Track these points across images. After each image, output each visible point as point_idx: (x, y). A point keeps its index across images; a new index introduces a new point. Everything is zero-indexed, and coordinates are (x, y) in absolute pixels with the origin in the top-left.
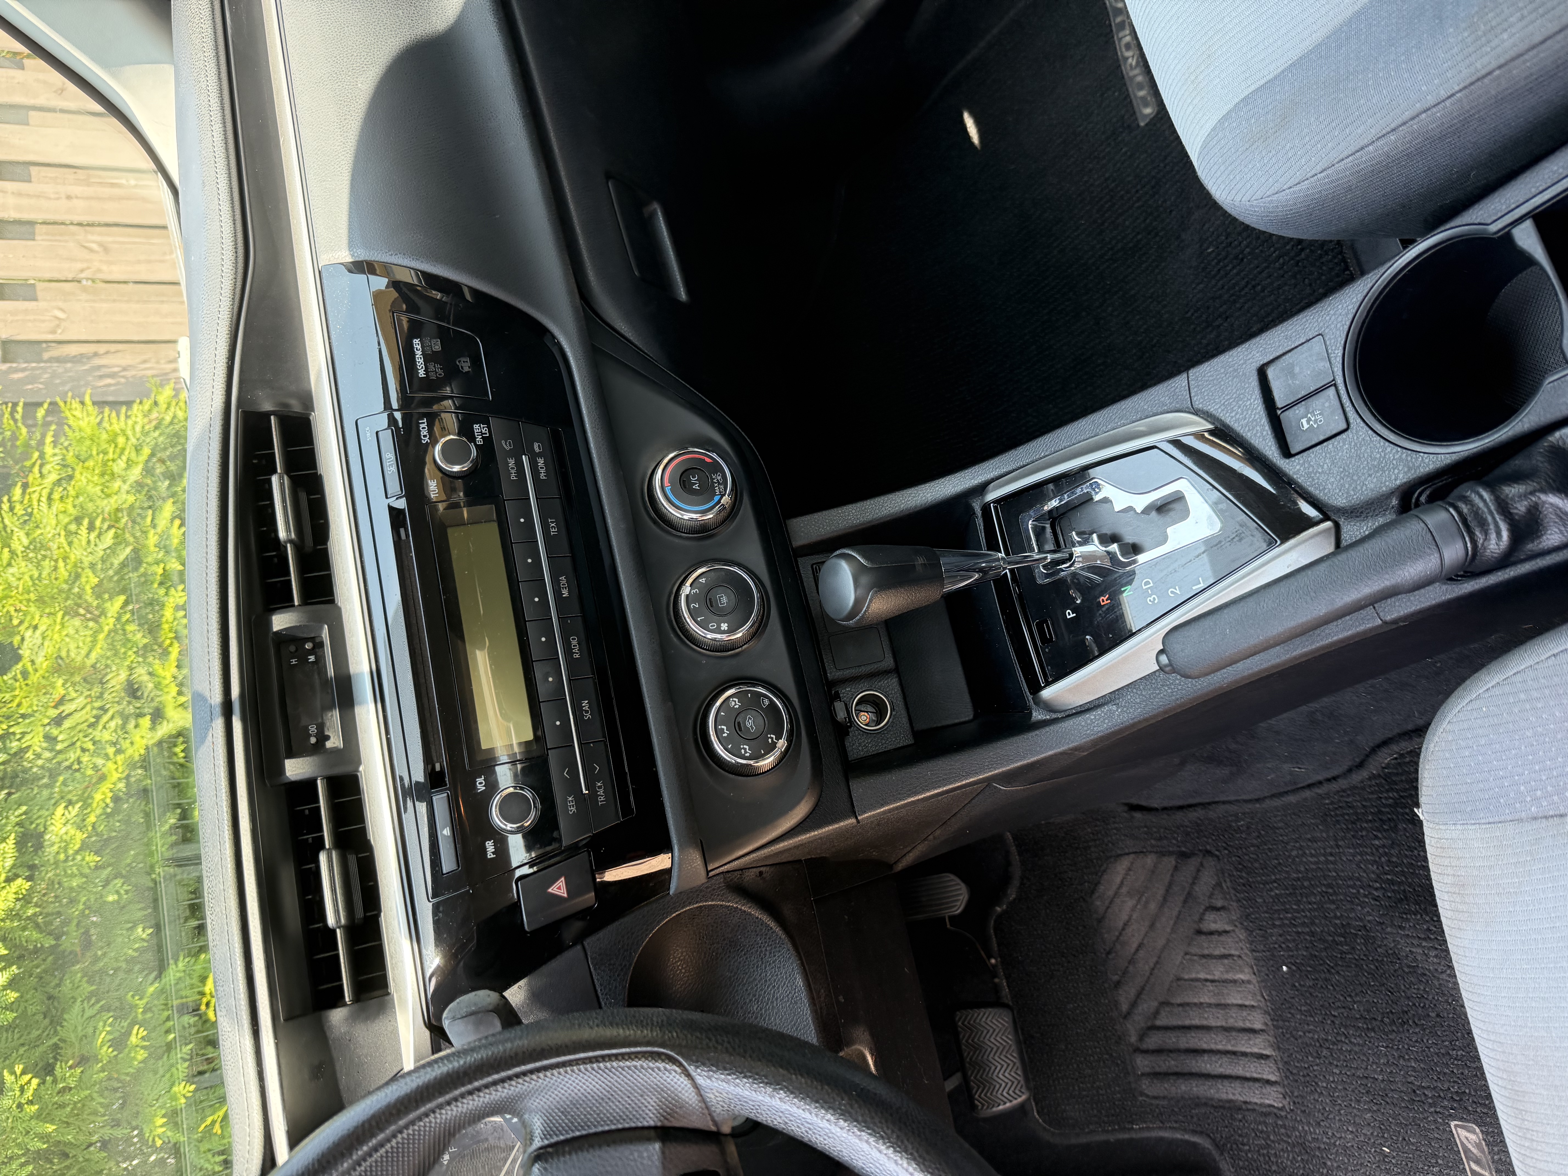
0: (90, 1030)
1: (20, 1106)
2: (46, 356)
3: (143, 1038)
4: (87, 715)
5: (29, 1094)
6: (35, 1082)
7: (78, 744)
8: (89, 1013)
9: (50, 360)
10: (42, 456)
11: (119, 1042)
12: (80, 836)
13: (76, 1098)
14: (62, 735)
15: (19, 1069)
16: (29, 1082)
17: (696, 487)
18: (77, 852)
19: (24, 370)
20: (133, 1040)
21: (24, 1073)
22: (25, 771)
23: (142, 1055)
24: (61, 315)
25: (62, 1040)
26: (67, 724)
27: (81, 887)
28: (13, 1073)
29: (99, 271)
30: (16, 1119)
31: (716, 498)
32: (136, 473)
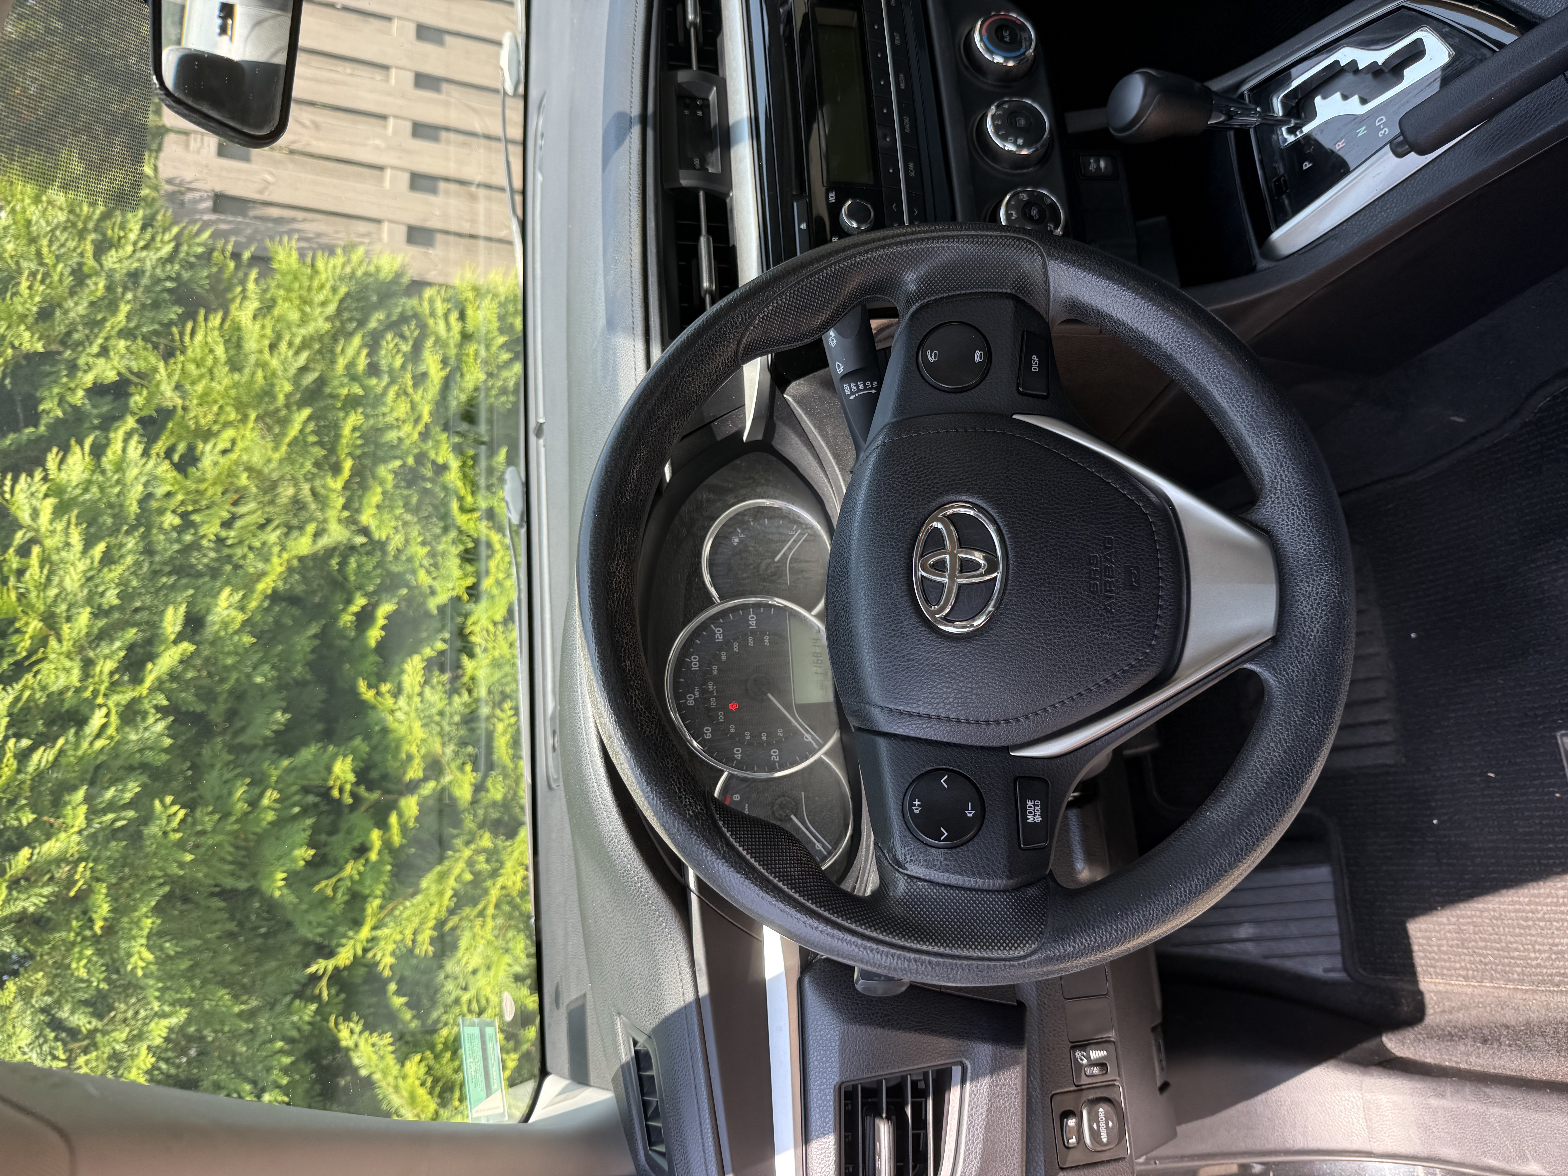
0: (225, 792)
1: (165, 833)
2: (252, 213)
3: (276, 801)
4: (257, 518)
5: (175, 824)
6: (182, 813)
7: (247, 542)
8: (227, 776)
9: (256, 218)
10: (244, 290)
11: (254, 803)
12: (240, 617)
13: (210, 842)
14: (232, 535)
15: (169, 799)
16: (175, 814)
17: (1007, 39)
18: (236, 632)
19: (229, 222)
20: (266, 802)
21: (173, 803)
22: (192, 566)
23: (271, 816)
24: (270, 178)
25: (201, 797)
26: (239, 524)
27: (234, 667)
28: (162, 802)
29: (308, 144)
30: (159, 845)
31: (1022, 50)
32: (331, 308)
